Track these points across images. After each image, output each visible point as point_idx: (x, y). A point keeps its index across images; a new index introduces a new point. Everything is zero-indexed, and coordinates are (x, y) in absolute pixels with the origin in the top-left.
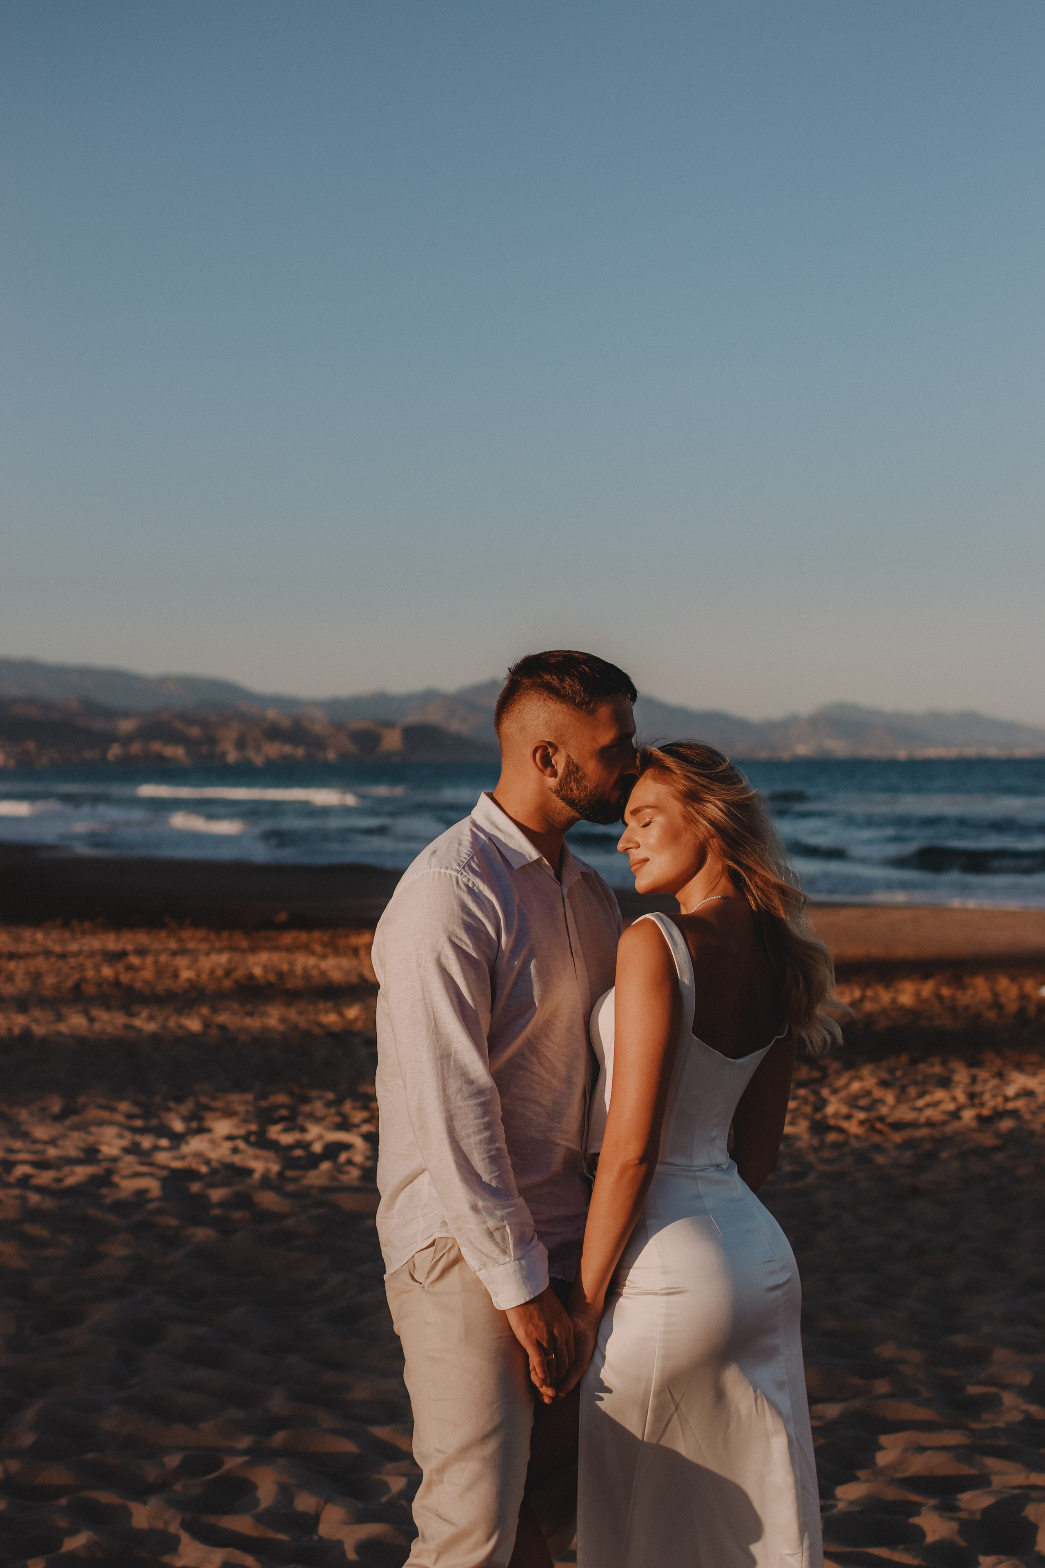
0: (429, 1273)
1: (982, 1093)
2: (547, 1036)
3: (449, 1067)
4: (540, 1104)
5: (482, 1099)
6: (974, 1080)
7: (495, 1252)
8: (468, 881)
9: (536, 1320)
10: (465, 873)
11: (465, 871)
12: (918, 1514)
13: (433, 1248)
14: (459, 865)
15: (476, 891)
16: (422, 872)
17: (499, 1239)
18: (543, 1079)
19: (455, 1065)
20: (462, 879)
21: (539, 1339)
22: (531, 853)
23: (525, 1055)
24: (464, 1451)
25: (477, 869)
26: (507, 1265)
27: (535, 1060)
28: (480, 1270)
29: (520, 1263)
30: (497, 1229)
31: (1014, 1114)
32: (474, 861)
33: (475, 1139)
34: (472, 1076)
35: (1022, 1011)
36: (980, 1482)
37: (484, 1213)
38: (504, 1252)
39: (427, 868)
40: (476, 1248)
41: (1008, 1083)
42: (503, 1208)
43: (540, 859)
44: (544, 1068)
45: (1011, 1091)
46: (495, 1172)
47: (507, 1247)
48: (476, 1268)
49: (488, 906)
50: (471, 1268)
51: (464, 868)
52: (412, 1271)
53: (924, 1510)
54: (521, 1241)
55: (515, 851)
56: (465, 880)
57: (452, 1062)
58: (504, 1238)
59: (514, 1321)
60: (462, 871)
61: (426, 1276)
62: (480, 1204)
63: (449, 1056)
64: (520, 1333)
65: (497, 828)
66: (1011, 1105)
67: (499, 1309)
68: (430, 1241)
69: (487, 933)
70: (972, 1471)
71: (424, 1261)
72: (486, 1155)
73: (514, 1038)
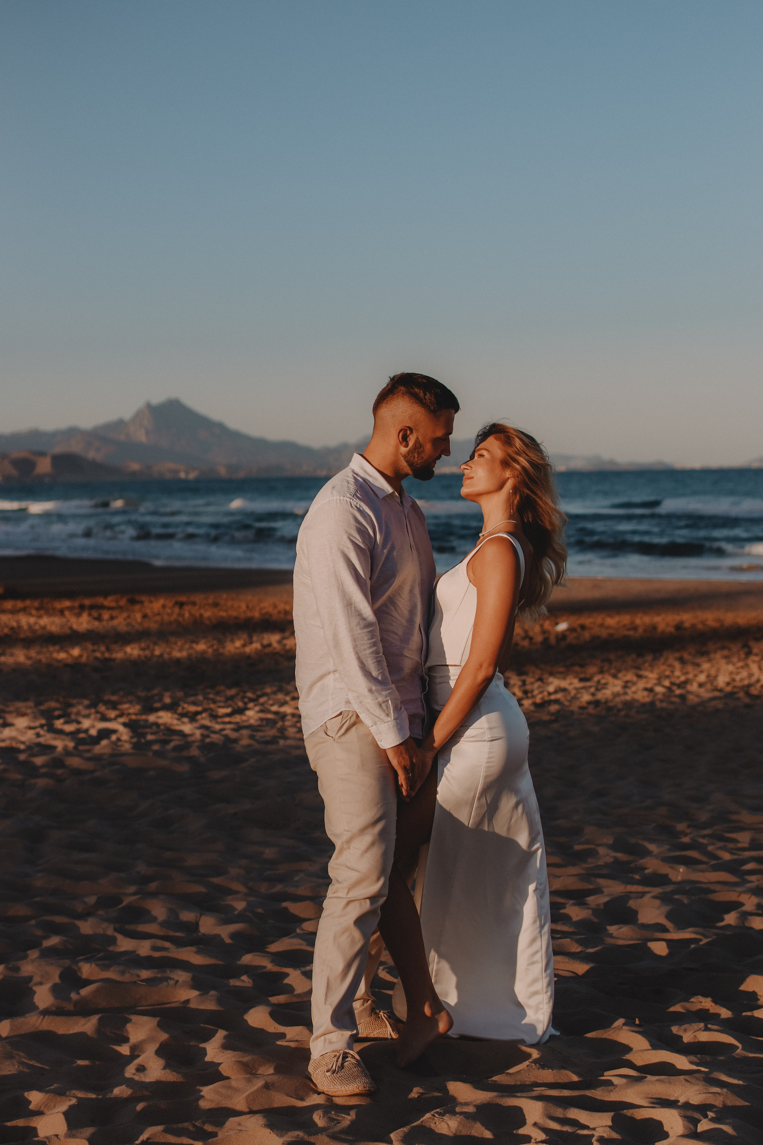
0: (338, 731)
1: (532, 691)
2: (399, 594)
3: (351, 610)
4: (396, 634)
5: (371, 629)
6: (524, 683)
7: (383, 716)
8: (357, 504)
9: (404, 755)
10: (354, 500)
11: (354, 498)
12: (565, 908)
13: (341, 716)
14: (350, 495)
15: (362, 509)
16: (329, 499)
17: (385, 708)
18: (397, 619)
19: (355, 609)
20: (354, 503)
21: (405, 765)
22: (389, 489)
23: (387, 605)
24: (363, 830)
25: (361, 497)
26: (389, 723)
27: (393, 608)
28: (372, 727)
29: (396, 721)
30: (384, 702)
31: (557, 701)
32: (358, 493)
33: (368, 651)
34: (365, 616)
35: (546, 640)
36: (598, 891)
37: (376, 693)
38: (388, 715)
39: (332, 497)
40: (371, 713)
41: (548, 684)
42: (386, 690)
43: (393, 492)
44: (398, 613)
45: (551, 689)
46: (380, 670)
47: (390, 712)
48: (370, 725)
49: (368, 518)
50: (367, 725)
51: (353, 496)
52: (326, 731)
53: (567, 906)
54: (396, 709)
55: (379, 488)
56: (355, 503)
57: (353, 608)
58: (387, 707)
59: (391, 755)
60: (353, 498)
61: (336, 733)
62: (374, 688)
63: (351, 604)
64: (394, 762)
65: (368, 474)
66: (553, 697)
67: (383, 748)
68: (338, 712)
69: (369, 534)
70: (591, 887)
71: (334, 726)
72: (375, 660)
73: (382, 595)
